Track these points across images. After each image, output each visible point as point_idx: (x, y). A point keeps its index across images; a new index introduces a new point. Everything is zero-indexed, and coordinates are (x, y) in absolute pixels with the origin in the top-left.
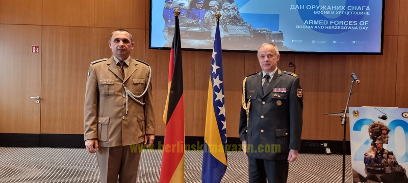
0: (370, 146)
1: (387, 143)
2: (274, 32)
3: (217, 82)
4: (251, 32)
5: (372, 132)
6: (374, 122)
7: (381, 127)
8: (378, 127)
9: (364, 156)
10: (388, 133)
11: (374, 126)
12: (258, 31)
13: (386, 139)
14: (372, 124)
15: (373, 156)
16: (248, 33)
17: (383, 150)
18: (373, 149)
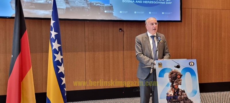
0: (170, 88)
1: (181, 85)
2: (106, 5)
3: (56, 45)
4: (88, 4)
5: (171, 77)
6: (172, 70)
7: (177, 74)
8: (175, 73)
9: (166, 95)
10: (181, 77)
11: (172, 73)
12: (93, 4)
13: (180, 81)
14: (171, 71)
15: (173, 94)
16: (86, 6)
17: (179, 89)
18: (172, 90)
